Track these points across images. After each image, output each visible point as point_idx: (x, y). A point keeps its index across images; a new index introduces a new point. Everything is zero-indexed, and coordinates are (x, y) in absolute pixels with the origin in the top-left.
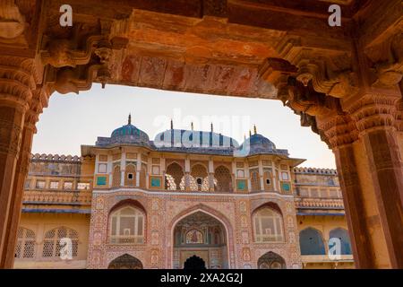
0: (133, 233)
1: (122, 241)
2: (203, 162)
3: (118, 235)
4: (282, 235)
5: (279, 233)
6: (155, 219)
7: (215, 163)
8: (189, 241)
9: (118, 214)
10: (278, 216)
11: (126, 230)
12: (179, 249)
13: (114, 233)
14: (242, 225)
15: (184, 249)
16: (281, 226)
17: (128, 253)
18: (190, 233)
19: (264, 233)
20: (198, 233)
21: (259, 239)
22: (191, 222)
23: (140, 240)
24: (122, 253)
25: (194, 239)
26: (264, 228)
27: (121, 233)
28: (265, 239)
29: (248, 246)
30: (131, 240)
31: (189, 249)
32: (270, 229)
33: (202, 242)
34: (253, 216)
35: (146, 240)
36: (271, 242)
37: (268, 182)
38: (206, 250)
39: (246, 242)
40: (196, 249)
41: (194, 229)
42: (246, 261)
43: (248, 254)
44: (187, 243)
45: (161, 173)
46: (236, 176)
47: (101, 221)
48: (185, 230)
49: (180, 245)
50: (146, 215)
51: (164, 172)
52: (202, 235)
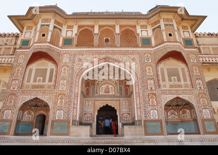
0: (44, 81)
1: (34, 87)
2: (111, 26)
3: (32, 82)
4: (189, 82)
5: (185, 80)
6: (65, 69)
7: (121, 27)
9: (34, 66)
10: (183, 66)
11: (38, 78)
12: (93, 99)
13: (29, 81)
14: (148, 74)
15: (97, 99)
17: (38, 97)
18: (103, 86)
19: (170, 80)
20: (110, 86)
21: (164, 86)
23: (49, 87)
24: (33, 97)
25: (107, 91)
26: (170, 76)
27: (35, 81)
28: (172, 86)
29: (154, 92)
30: (42, 87)
31: (102, 99)
32: (176, 78)
33: (114, 94)
34: (158, 66)
35: (55, 86)
36: (178, 89)
37: (170, 35)
38: (118, 100)
39: (151, 88)
40: (108, 99)
41: (107, 83)
42: (152, 106)
43: (154, 100)
44: (100, 94)
45: (74, 35)
46: (140, 35)
47: (20, 72)
48: (98, 84)
49: (93, 96)
50: (57, 66)
51: (76, 34)
52: (113, 88)
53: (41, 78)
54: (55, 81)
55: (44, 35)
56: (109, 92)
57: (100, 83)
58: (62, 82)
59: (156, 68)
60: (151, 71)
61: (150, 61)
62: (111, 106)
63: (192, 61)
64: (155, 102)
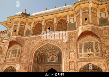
1: (11, 60)
2: (52, 19)
5: (97, 51)
6: (26, 49)
7: (57, 18)
8: (49, 61)
9: (11, 49)
10: (97, 40)
12: (44, 65)
13: (8, 57)
14: (71, 48)
15: (46, 65)
16: (99, 46)
17: (12, 66)
18: (51, 57)
19: (85, 51)
20: (54, 57)
21: (81, 55)
22: (50, 51)
24: (9, 66)
25: (52, 60)
26: (85, 48)
27: (11, 57)
28: (86, 55)
29: (73, 60)
30: (14, 60)
31: (49, 65)
32: (90, 49)
33: (56, 61)
34: (78, 42)
35: (20, 59)
36: (91, 57)
37: (86, 19)
38: (58, 66)
39: (72, 58)
40: (53, 65)
41: (53, 54)
42: (71, 70)
43: (73, 66)
44: (49, 62)
45: (31, 28)
46: (69, 22)
47: (5, 52)
48: (47, 56)
49: (44, 63)
50: (22, 47)
51: (33, 27)
52: (56, 58)
53: (14, 55)
54: (20, 56)
55: (15, 31)
56: (53, 60)
57: (48, 55)
58: (23, 56)
59: (77, 44)
60: (73, 46)
61: (73, 39)
62: (54, 69)
63: (104, 36)
64: (74, 67)
